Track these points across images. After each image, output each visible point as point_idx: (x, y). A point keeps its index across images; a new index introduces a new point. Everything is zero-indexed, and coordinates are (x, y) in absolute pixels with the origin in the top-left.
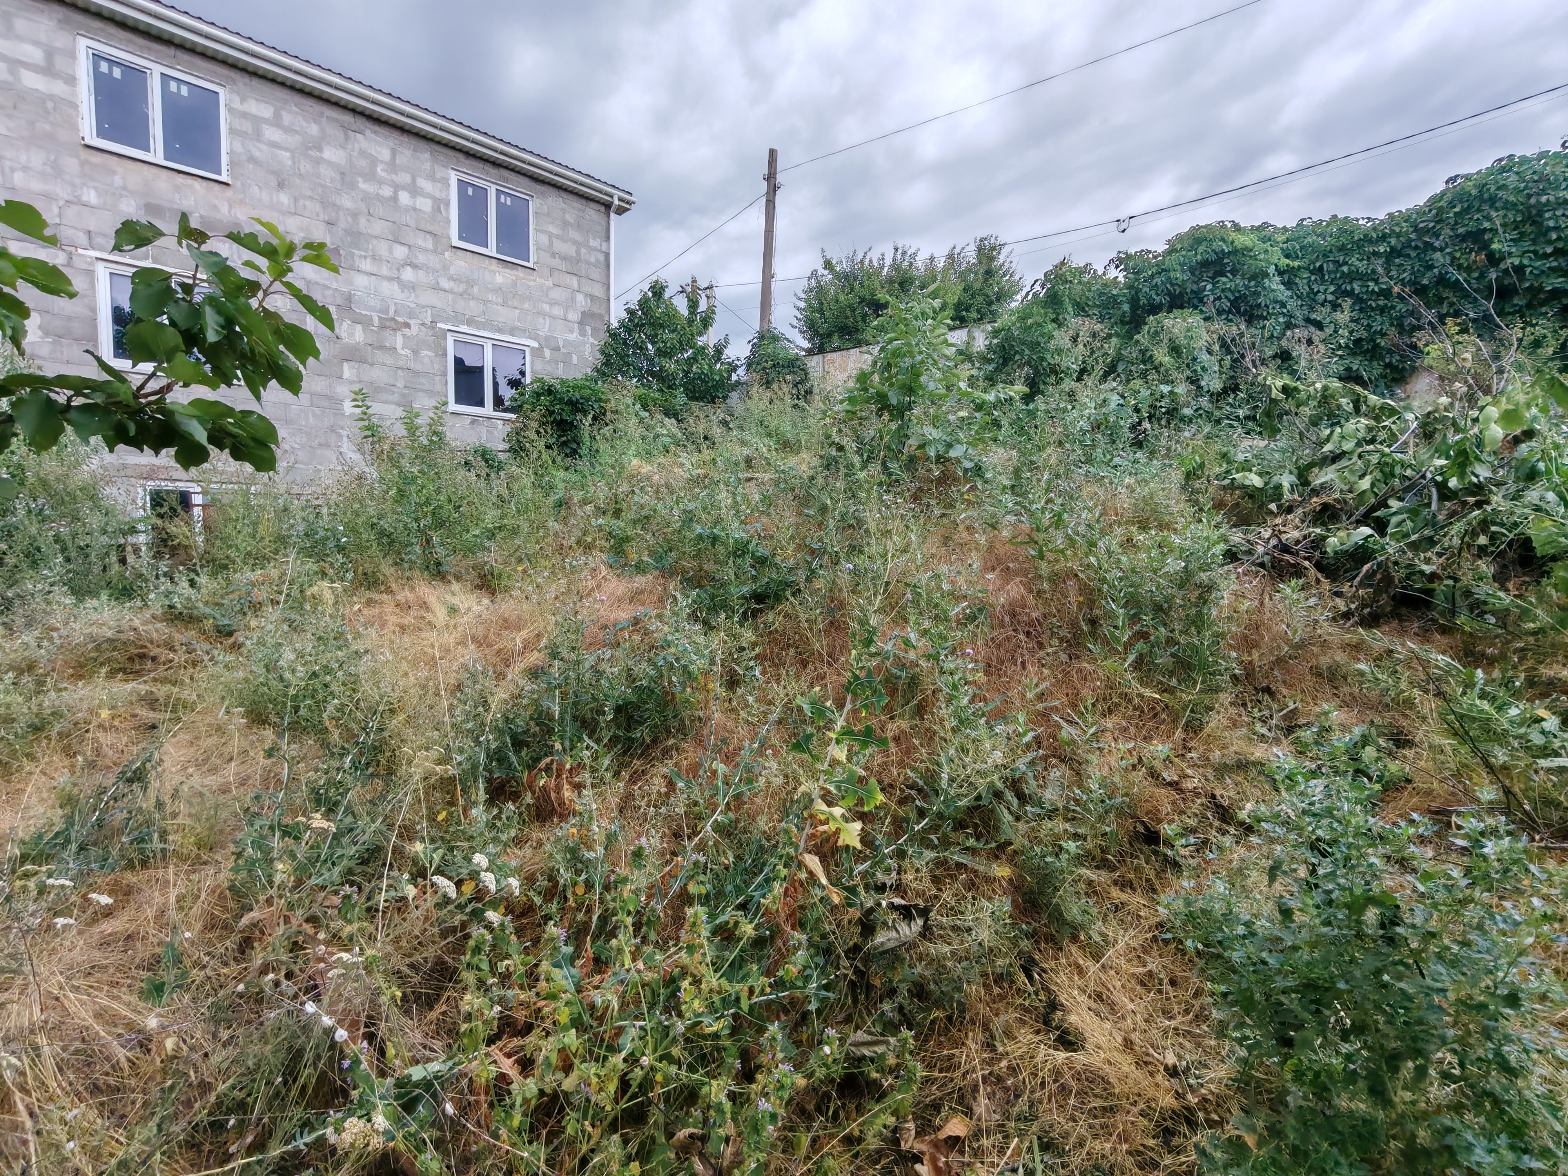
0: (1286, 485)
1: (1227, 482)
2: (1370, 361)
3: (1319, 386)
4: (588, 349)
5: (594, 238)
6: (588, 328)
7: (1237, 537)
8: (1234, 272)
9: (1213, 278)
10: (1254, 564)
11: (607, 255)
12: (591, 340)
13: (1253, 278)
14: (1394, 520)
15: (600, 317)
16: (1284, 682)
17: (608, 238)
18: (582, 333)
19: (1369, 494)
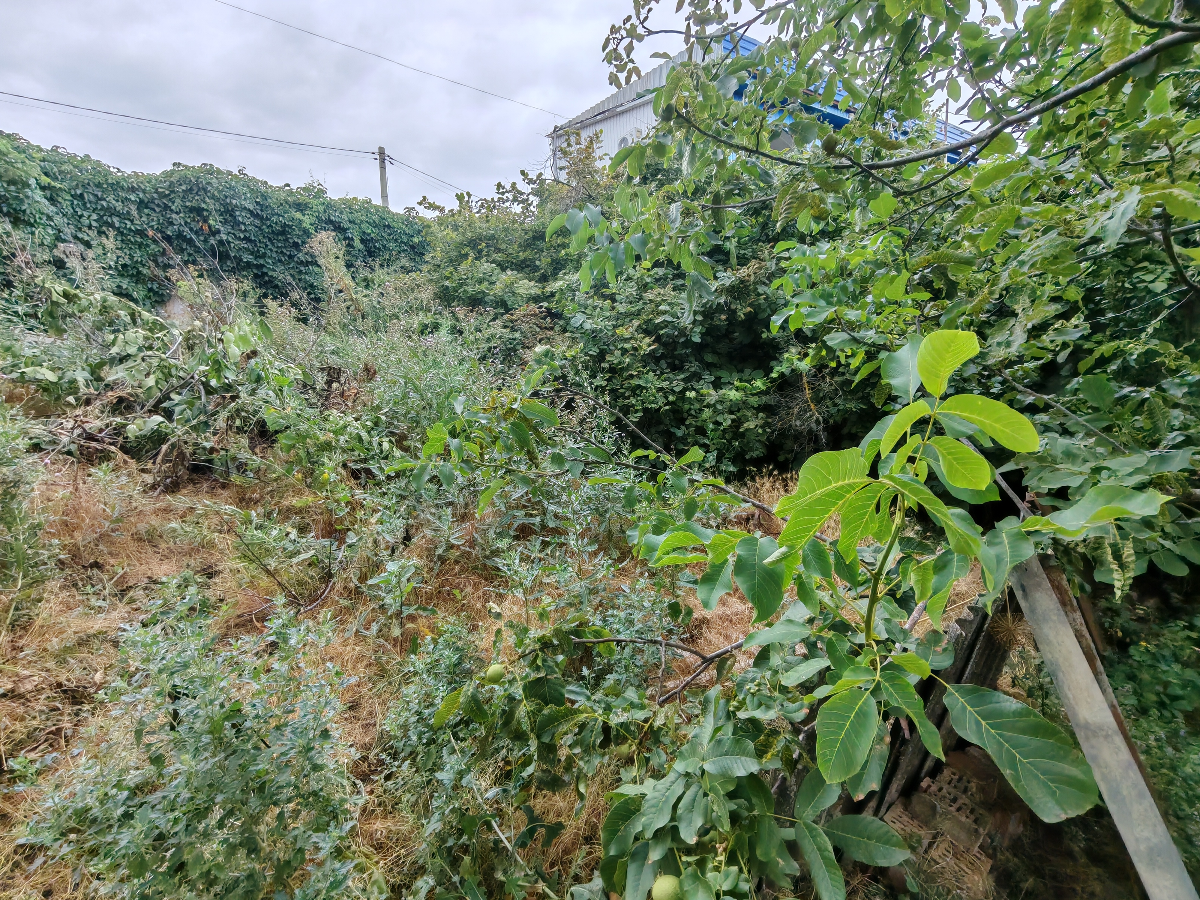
0: (81, 380)
1: (15, 375)
2: (136, 283)
3: (98, 297)
7: (38, 429)
10: (60, 452)
13: (13, 184)
14: (177, 409)
16: (111, 554)
19: (155, 390)
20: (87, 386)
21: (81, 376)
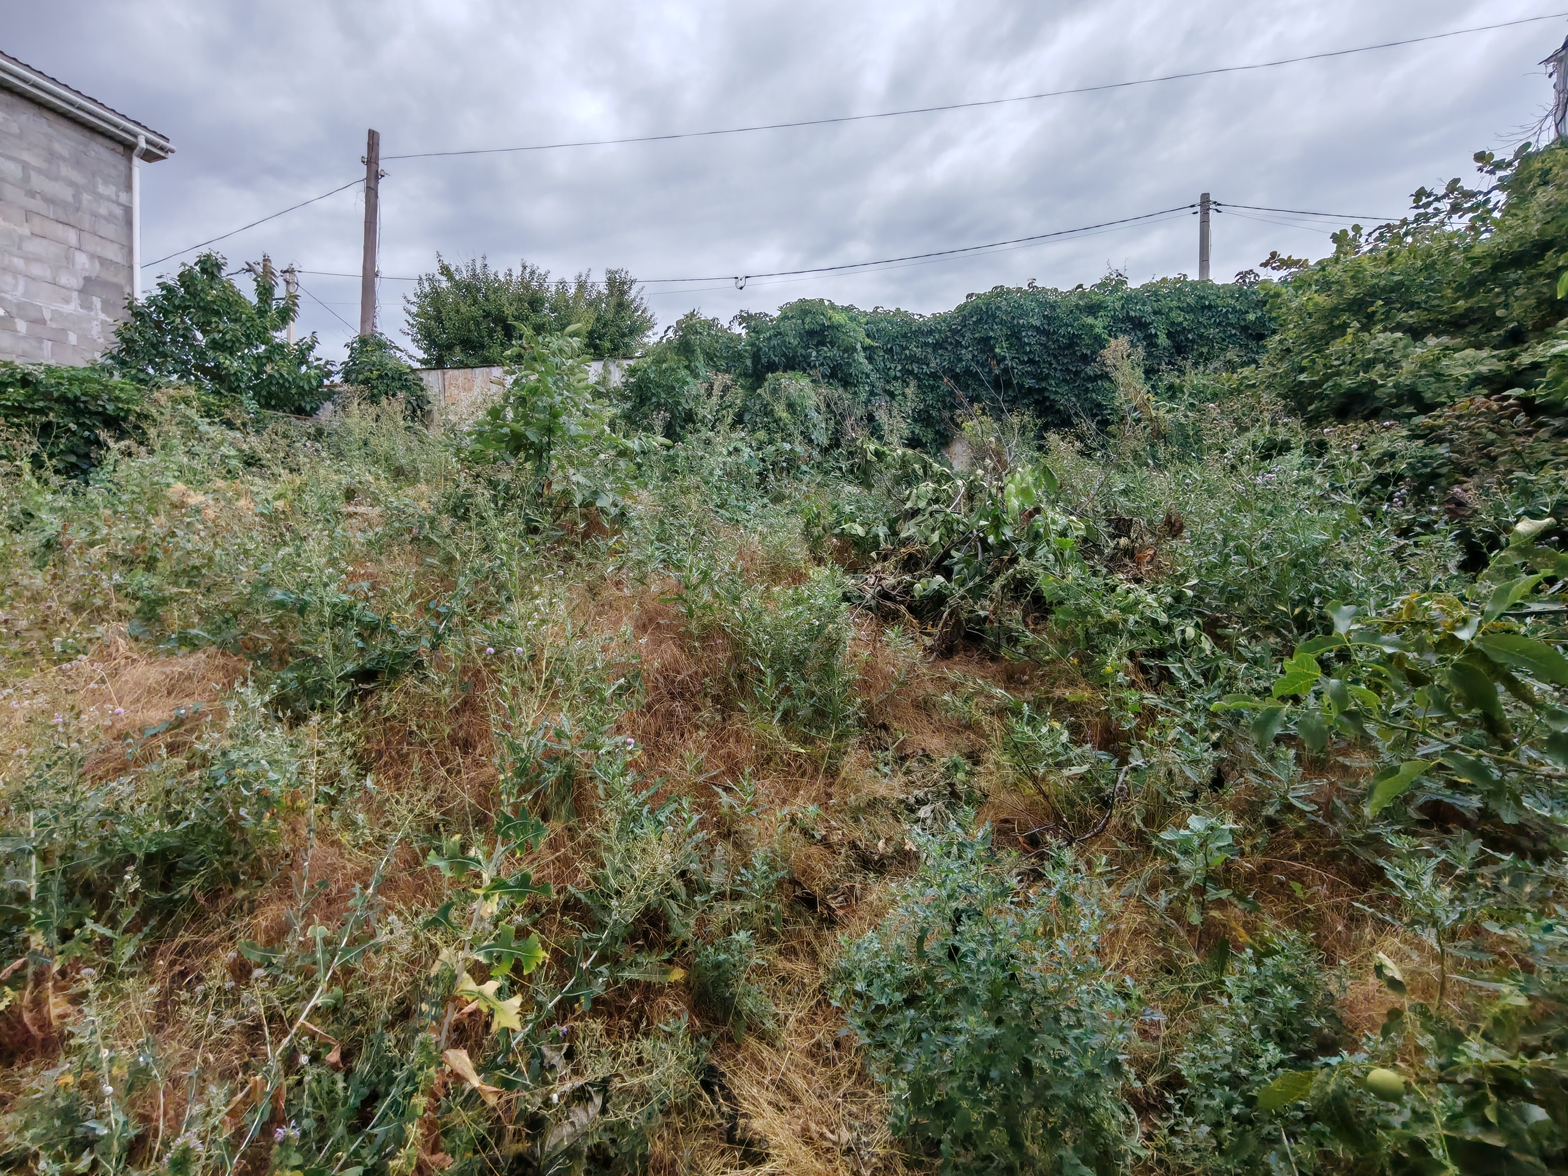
0: (881, 534)
1: (838, 531)
3: (899, 452)
4: (95, 330)
5: (106, 182)
6: (97, 302)
7: (850, 581)
8: (832, 343)
9: (817, 346)
10: (864, 607)
11: (128, 211)
12: (103, 316)
13: (846, 350)
14: (956, 568)
15: (119, 288)
16: (895, 717)
17: (129, 187)
18: (87, 305)
19: (938, 547)
20: (886, 541)
21: (882, 531)
